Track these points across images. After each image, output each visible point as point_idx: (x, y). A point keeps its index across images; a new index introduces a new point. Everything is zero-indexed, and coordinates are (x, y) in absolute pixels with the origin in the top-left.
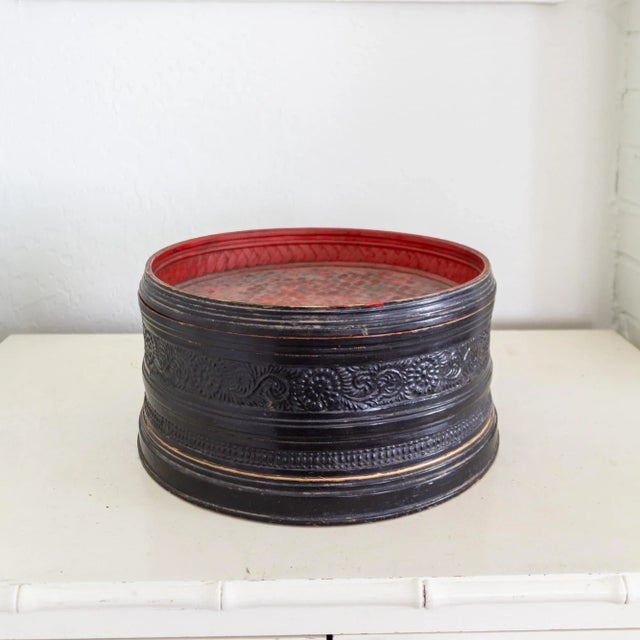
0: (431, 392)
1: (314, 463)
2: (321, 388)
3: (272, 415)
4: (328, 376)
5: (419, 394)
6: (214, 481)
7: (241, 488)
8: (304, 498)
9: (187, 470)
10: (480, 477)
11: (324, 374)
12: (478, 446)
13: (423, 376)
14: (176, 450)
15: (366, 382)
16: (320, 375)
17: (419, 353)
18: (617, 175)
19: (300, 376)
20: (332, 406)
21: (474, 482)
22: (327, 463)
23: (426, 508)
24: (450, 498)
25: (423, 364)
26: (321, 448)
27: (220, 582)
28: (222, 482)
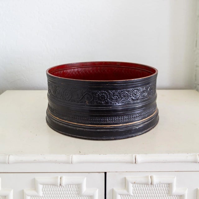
0: (137, 100)
1: (101, 121)
2: (103, 97)
3: (88, 106)
4: (105, 93)
5: (134, 100)
6: (70, 127)
7: (78, 129)
8: (97, 132)
9: (61, 124)
10: (153, 128)
11: (104, 93)
12: (152, 118)
13: (135, 95)
14: (58, 118)
15: (117, 95)
16: (103, 93)
17: (134, 87)
19: (96, 93)
20: (107, 103)
21: (151, 129)
22: (105, 121)
23: (136, 136)
24: (143, 133)
25: (135, 91)
26: (104, 116)
27: (71, 155)
28: (72, 127)
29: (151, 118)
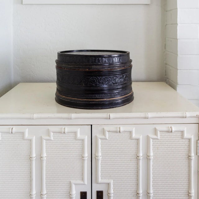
0: (116, 83)
1: (92, 97)
2: (94, 81)
3: (84, 87)
4: (95, 79)
5: (114, 83)
6: (72, 101)
7: (78, 102)
8: (90, 104)
9: (67, 100)
10: (128, 103)
13: (115, 80)
14: (64, 97)
15: (103, 80)
16: (93, 78)
17: (114, 75)
18: (165, 45)
19: (90, 78)
20: (96, 85)
21: (126, 104)
22: (95, 97)
23: (115, 107)
24: (121, 106)
25: (115, 77)
26: (94, 94)
28: (74, 101)
29: (127, 97)
